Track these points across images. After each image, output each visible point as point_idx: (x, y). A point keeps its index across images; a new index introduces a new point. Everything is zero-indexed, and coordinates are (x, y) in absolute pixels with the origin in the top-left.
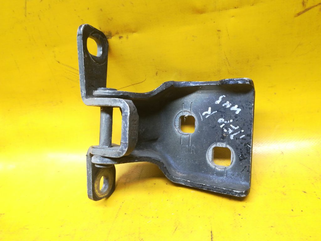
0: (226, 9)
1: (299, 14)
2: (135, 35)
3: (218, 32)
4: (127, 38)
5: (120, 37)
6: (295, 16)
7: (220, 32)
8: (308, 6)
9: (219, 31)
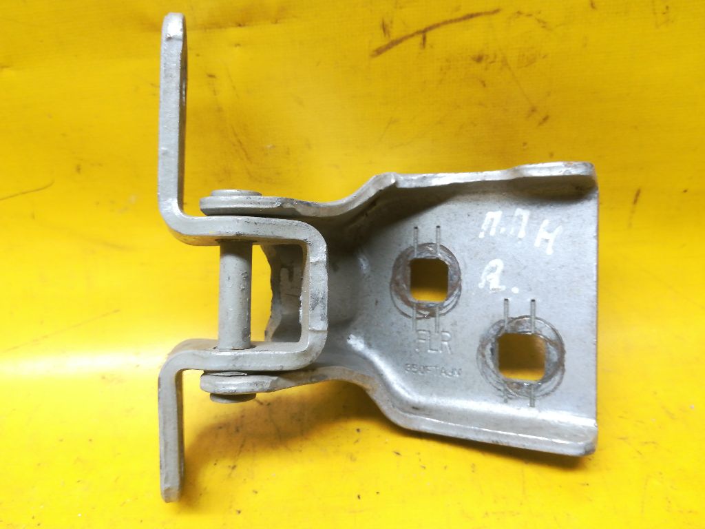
3: (210, 79)
6: (372, 56)
7: (214, 79)
8: (396, 33)
9: (211, 76)
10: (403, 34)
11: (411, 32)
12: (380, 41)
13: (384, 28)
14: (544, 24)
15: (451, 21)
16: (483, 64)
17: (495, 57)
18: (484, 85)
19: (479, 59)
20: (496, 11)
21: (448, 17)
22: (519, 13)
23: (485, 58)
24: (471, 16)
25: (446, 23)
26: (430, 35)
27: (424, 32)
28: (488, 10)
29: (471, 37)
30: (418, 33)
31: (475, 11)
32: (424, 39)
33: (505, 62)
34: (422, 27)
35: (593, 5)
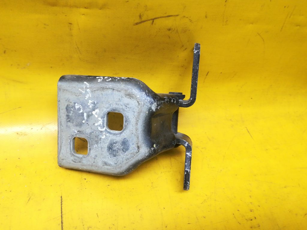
1: (137, 24)
3: (70, 25)
6: (134, 25)
7: (71, 25)
8: (143, 19)
10: (146, 19)
11: (149, 19)
12: (138, 20)
13: (140, 16)
14: (191, 21)
15: (163, 17)
16: (170, 31)
17: (175, 29)
18: (170, 38)
19: (169, 30)
20: (177, 15)
21: (162, 16)
22: (184, 17)
23: (171, 29)
24: (170, 16)
25: (161, 17)
26: (155, 21)
27: (153, 19)
28: (175, 15)
29: (169, 22)
30: (151, 19)
32: (153, 22)
33: (177, 31)
35: (206, 17)
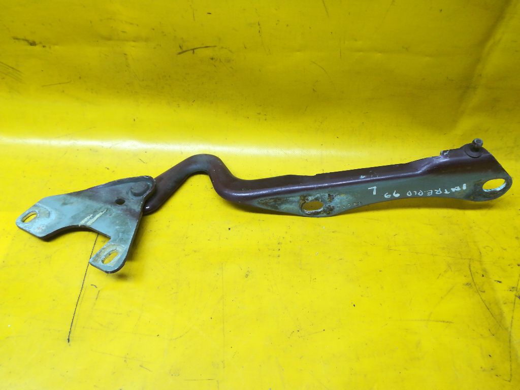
0: (127, 41)
1: (180, 53)
2: (57, 47)
4: (50, 48)
5: (44, 46)
6: (178, 54)
8: (184, 49)
9: (125, 54)
10: (187, 49)
11: (189, 49)
12: (180, 51)
13: (180, 47)
14: (231, 51)
16: (214, 60)
17: (217, 59)
18: (215, 67)
19: (212, 59)
20: (215, 46)
21: (199, 46)
22: (222, 48)
24: (207, 47)
25: (200, 48)
26: (195, 50)
27: (193, 50)
28: (212, 46)
29: (208, 53)
30: (191, 50)
31: (208, 46)
32: (194, 51)
33: (220, 60)
34: (193, 48)
35: (245, 48)
